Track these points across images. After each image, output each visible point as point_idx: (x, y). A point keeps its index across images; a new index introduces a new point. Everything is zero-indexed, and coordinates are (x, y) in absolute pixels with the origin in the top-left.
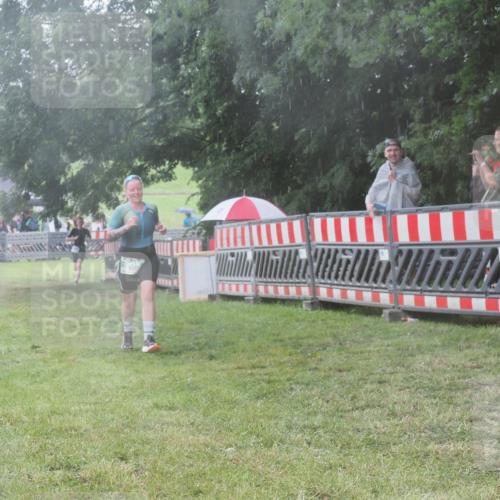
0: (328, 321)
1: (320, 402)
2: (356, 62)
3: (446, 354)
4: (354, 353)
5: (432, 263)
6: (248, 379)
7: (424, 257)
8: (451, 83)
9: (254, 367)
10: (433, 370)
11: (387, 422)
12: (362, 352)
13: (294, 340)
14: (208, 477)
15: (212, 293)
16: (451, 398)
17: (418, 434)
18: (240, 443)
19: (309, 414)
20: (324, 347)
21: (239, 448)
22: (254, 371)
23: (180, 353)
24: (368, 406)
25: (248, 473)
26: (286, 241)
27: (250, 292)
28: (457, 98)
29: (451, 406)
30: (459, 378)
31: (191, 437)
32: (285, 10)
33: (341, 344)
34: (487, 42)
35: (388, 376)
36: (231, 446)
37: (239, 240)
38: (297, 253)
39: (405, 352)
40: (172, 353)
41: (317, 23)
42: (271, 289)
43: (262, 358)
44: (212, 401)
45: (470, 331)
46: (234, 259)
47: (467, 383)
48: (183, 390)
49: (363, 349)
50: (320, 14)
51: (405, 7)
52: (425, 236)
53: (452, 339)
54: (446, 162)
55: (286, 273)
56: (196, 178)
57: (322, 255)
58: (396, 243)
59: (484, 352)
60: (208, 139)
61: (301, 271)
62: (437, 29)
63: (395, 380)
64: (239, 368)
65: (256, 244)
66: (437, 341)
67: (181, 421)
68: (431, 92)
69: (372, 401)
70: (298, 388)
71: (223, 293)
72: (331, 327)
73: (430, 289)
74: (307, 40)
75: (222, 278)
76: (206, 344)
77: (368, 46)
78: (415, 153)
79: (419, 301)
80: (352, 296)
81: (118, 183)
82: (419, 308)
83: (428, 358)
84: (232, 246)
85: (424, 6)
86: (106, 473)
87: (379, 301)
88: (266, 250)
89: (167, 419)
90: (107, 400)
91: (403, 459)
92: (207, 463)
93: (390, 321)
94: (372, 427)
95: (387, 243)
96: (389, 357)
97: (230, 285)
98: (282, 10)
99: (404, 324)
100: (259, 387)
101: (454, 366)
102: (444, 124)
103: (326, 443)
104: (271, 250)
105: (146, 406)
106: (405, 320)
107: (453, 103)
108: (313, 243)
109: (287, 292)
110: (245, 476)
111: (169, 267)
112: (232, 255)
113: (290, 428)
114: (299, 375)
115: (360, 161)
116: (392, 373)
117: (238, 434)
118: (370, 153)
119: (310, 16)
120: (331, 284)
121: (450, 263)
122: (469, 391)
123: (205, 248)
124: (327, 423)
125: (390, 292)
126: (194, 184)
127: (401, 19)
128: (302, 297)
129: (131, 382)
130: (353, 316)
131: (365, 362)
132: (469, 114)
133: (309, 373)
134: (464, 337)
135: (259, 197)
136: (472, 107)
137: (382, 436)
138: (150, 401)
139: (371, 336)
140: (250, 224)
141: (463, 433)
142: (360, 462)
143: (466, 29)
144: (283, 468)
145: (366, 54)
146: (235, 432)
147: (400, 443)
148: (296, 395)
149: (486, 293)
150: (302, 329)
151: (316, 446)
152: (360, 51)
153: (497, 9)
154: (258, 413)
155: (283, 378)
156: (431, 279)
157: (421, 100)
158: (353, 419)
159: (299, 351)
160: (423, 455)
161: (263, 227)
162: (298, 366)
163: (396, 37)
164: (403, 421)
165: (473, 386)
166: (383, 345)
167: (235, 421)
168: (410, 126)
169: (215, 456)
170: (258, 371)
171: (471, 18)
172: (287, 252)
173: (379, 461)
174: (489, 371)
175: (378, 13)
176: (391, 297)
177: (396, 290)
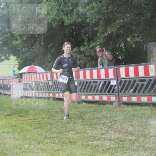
0: (59, 104)
1: (55, 129)
2: (66, 23)
3: (94, 114)
5: (90, 86)
6: (33, 123)
7: (88, 84)
8: (96, 30)
9: (34, 119)
10: (91, 119)
11: (76, 135)
13: (47, 110)
15: (22, 96)
16: (96, 127)
17: (85, 139)
18: (29, 143)
19: (52, 133)
20: (57, 112)
21: (29, 145)
22: (34, 120)
23: (11, 115)
24: (70, 130)
25: (32, 153)
26: (45, 79)
27: (34, 95)
28: (98, 35)
29: (96, 130)
30: (98, 121)
31: (14, 142)
33: (62, 111)
34: (106, 17)
35: (77, 121)
36: (27, 144)
37: (30, 79)
38: (48, 83)
39: (82, 114)
40: (8, 115)
41: (55, 11)
43: (37, 116)
44: (21, 130)
45: (102, 107)
46: (29, 85)
47: (101, 123)
48: (12, 127)
50: (56, 8)
51: (82, 6)
52: (88, 77)
53: (96, 109)
55: (45, 89)
56: (17, 60)
57: (56, 84)
58: (79, 79)
59: (106, 113)
60: (21, 47)
61: (50, 88)
62: (91, 13)
63: (79, 122)
64: (30, 119)
65: (36, 80)
66: (92, 110)
67: (11, 137)
68: (90, 33)
69: (72, 129)
72: (59, 106)
73: (90, 94)
74: (52, 17)
75: (25, 91)
76: (20, 112)
77: (71, 18)
78: (86, 51)
79: (87, 97)
82: (86, 100)
83: (89, 115)
84: (28, 81)
85: (87, 6)
89: (6, 136)
91: (81, 147)
93: (78, 104)
94: (71, 137)
96: (77, 115)
100: (36, 125)
101: (97, 117)
102: (95, 42)
103: (57, 142)
104: (40, 82)
106: (82, 103)
108: (53, 80)
111: (8, 88)
112: (28, 84)
113: (45, 138)
114: (49, 121)
118: (72, 52)
119: (52, 9)
120: (59, 93)
121: (96, 85)
122: (102, 125)
123: (19, 82)
124: (57, 136)
127: (80, 10)
128: (50, 97)
132: (102, 39)
133: (52, 121)
134: (100, 108)
135: (36, 65)
136: (102, 37)
137: (74, 140)
138: (1, 131)
139: (72, 109)
140: (34, 74)
141: (99, 138)
142: (67, 148)
143: (100, 13)
144: (43, 151)
145: (70, 21)
146: (28, 140)
147: (80, 142)
148: (48, 128)
149: (107, 95)
150: (50, 107)
151: (54, 144)
152: (68, 20)
153: (110, 7)
154: (36, 134)
155: (44, 122)
156: (90, 91)
157: (87, 35)
158: (65, 135)
159: (49, 113)
160: (87, 145)
161: (38, 75)
162: (48, 118)
163: (79, 15)
164: (81, 135)
165: (103, 123)
166: (75, 111)
167: (28, 136)
168: (84, 43)
169: (22, 148)
170: (36, 120)
171: (102, 10)
172: (46, 83)
173: (73, 148)
174: (108, 119)
175: (73, 8)
176: (78, 96)
177: (79, 94)
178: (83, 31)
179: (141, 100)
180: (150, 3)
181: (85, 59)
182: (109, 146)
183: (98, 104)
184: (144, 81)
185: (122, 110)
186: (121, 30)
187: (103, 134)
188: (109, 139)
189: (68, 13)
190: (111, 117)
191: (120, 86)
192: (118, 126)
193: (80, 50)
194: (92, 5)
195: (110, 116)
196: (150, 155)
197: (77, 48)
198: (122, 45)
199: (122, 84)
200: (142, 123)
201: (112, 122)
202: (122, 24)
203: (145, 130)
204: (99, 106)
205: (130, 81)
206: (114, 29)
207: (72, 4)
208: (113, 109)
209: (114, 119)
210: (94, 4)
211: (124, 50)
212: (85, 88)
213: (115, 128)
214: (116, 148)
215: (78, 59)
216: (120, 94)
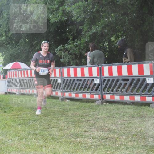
1: (39, 126)
2: (52, 21)
4: (50, 111)
5: (74, 84)
6: (16, 119)
7: (72, 81)
8: (81, 29)
9: (18, 115)
10: (74, 116)
11: (59, 132)
13: (31, 107)
14: (2, 150)
15: (6, 92)
17: (68, 136)
18: (13, 139)
19: (35, 130)
21: (13, 140)
24: (53, 127)
26: (29, 76)
27: (18, 92)
28: (83, 33)
29: (79, 127)
30: (81, 119)
33: (46, 108)
34: (92, 16)
35: (60, 118)
36: (10, 140)
37: (15, 75)
39: (66, 111)
42: (25, 91)
43: (21, 112)
44: (5, 126)
45: (85, 104)
46: (13, 81)
47: (84, 120)
49: (52, 110)
51: (67, 5)
52: (72, 75)
53: (80, 107)
54: (79, 52)
56: (2, 56)
58: (63, 77)
59: (89, 111)
60: (6, 43)
62: (77, 12)
63: (62, 119)
64: (13, 115)
65: (20, 77)
66: (75, 107)
68: (75, 31)
69: (55, 126)
70: (32, 122)
71: (9, 92)
73: (73, 91)
75: (9, 87)
76: (3, 108)
77: (56, 16)
78: (70, 49)
79: (70, 95)
82: (70, 97)
83: (72, 112)
84: (13, 77)
85: (73, 5)
87: (58, 95)
88: (23, 79)
91: (64, 144)
92: (2, 145)
93: (61, 101)
94: (54, 134)
95: (60, 77)
96: (60, 112)
97: (12, 90)
100: (20, 121)
101: (80, 115)
102: (79, 41)
103: (40, 139)
106: (66, 101)
107: (82, 35)
109: (29, 92)
110: (14, 149)
112: (13, 80)
113: (29, 134)
114: (32, 117)
115: (53, 52)
117: (12, 136)
118: (56, 49)
121: (80, 83)
122: (84, 123)
123: (4, 78)
124: (40, 133)
125: (61, 92)
127: (66, 8)
128: (34, 93)
130: (50, 99)
131: (53, 114)
132: (86, 38)
133: (36, 117)
134: (83, 106)
135: (21, 62)
136: (87, 36)
137: (57, 136)
139: (55, 106)
140: (18, 70)
141: (82, 135)
142: (50, 144)
143: (85, 12)
144: (26, 147)
145: (55, 19)
146: (12, 135)
147: (63, 139)
148: (31, 124)
149: (90, 93)
151: (37, 140)
152: (53, 18)
153: (95, 7)
154: (19, 130)
155: (27, 119)
156: (74, 88)
157: (72, 33)
158: (49, 131)
159: (33, 110)
160: (69, 142)
161: (22, 72)
162: (32, 115)
163: (65, 14)
164: (64, 132)
165: (86, 121)
166: (59, 108)
167: (12, 132)
168: (69, 41)
169: (5, 143)
171: (87, 9)
172: (30, 80)
173: (56, 144)
174: (91, 116)
175: (59, 6)
176: (61, 94)
177: (63, 91)
178: (68, 29)
179: (124, 99)
180: (135, 4)
181: (69, 57)
182: (92, 143)
184: (128, 80)
185: (105, 108)
186: (106, 30)
187: (85, 131)
188: (91, 137)
189: (53, 11)
191: (103, 84)
192: (101, 124)
193: (64, 48)
194: (78, 4)
195: (93, 114)
196: (132, 153)
197: (61, 45)
198: (106, 44)
199: (105, 82)
200: (125, 121)
201: (94, 120)
202: (106, 24)
203: (127, 129)
204: (82, 103)
205: (113, 80)
206: (99, 28)
207: (58, 2)
208: (96, 107)
209: (97, 117)
210: (80, 3)
211: (108, 49)
212: (68, 86)
213: (98, 126)
214: (98, 146)
215: (62, 57)
216: (103, 92)
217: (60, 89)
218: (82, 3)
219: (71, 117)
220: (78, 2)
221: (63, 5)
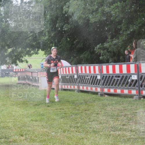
0: (83, 96)
1: (80, 119)
2: (92, 21)
3: (116, 106)
4: (89, 105)
5: (113, 80)
7: (110, 78)
8: (119, 28)
9: (61, 109)
10: (113, 111)
11: (99, 125)
12: (92, 105)
13: (72, 101)
14: (47, 141)
16: (117, 118)
17: (108, 129)
18: (56, 131)
19: (76, 123)
20: (81, 104)
21: (56, 133)
23: (39, 105)
24: (93, 121)
25: (58, 140)
26: (71, 73)
27: (60, 87)
28: (121, 32)
29: (118, 121)
30: (120, 113)
31: (42, 129)
32: (72, 6)
33: (86, 103)
34: (130, 16)
35: (99, 112)
36: (54, 132)
38: (74, 76)
39: (105, 105)
41: (81, 10)
42: (66, 87)
43: (63, 107)
44: (48, 119)
45: (123, 99)
47: (122, 114)
48: (40, 116)
51: (106, 5)
52: (111, 72)
53: (118, 102)
54: (117, 51)
55: (71, 82)
57: (81, 77)
58: (102, 74)
59: (127, 105)
60: (49, 43)
61: (75, 81)
62: (115, 12)
63: (101, 113)
64: (56, 109)
65: (62, 73)
66: (114, 102)
67: (39, 125)
68: (114, 30)
69: (95, 119)
70: (73, 115)
72: (83, 98)
73: (112, 87)
74: (78, 15)
77: (96, 17)
78: (109, 48)
79: (109, 90)
80: (89, 89)
81: (22, 55)
82: (109, 93)
83: (111, 107)
85: (112, 5)
86: (17, 140)
87: (97, 90)
88: (65, 75)
89: (35, 124)
90: (18, 118)
91: (103, 136)
92: (46, 137)
93: (100, 96)
94: (95, 127)
95: (100, 74)
96: (100, 107)
97: (54, 85)
98: (71, 6)
99: (104, 97)
100: (62, 115)
101: (118, 109)
102: (117, 39)
103: (81, 131)
104: (66, 75)
105: (29, 120)
106: (105, 96)
107: (120, 33)
108: (78, 73)
109: (71, 87)
110: (57, 141)
111: (36, 80)
113: (71, 127)
114: (74, 111)
115: (93, 50)
116: (101, 111)
118: (96, 48)
119: (79, 8)
120: (83, 85)
121: (118, 80)
122: (123, 117)
124: (81, 126)
125: (100, 88)
126: (45, 56)
127: (105, 9)
128: (75, 89)
129: (25, 113)
130: (90, 94)
131: (93, 108)
132: (124, 37)
133: (77, 111)
134: (121, 101)
136: (125, 34)
137: (97, 129)
138: (30, 119)
139: (95, 101)
141: (121, 129)
142: (91, 137)
143: (124, 12)
144: (68, 139)
145: (95, 19)
146: (55, 128)
147: (103, 131)
148: (73, 118)
149: (128, 88)
150: (75, 98)
151: (78, 132)
152: (93, 18)
153: (133, 7)
154: (62, 123)
155: (69, 112)
157: (110, 33)
158: (89, 124)
159: (74, 105)
160: (109, 135)
161: (64, 69)
162: (73, 109)
163: (104, 14)
164: (104, 125)
165: (124, 115)
166: (98, 103)
167: (55, 125)
168: (107, 40)
169: (49, 135)
170: (62, 110)
171: (125, 9)
172: (71, 76)
173: (96, 137)
174: (129, 111)
175: (99, 7)
176: (101, 89)
177: (102, 87)
178: (106, 29)
181: (108, 55)
182: (130, 136)
183: (120, 97)
185: (142, 103)
186: (143, 28)
187: (124, 125)
188: (130, 130)
189: (93, 12)
190: (131, 110)
191: (141, 80)
193: (103, 47)
197: (100, 44)
199: (143, 79)
201: (132, 114)
202: (143, 23)
206: (136, 27)
207: (97, 3)
208: (134, 102)
210: (119, 4)
212: (107, 82)
213: (135, 120)
214: (136, 139)
215: (101, 55)
216: (141, 88)
217: (100, 85)
218: (120, 3)
219: (110, 112)
220: (117, 3)
221: (102, 5)
